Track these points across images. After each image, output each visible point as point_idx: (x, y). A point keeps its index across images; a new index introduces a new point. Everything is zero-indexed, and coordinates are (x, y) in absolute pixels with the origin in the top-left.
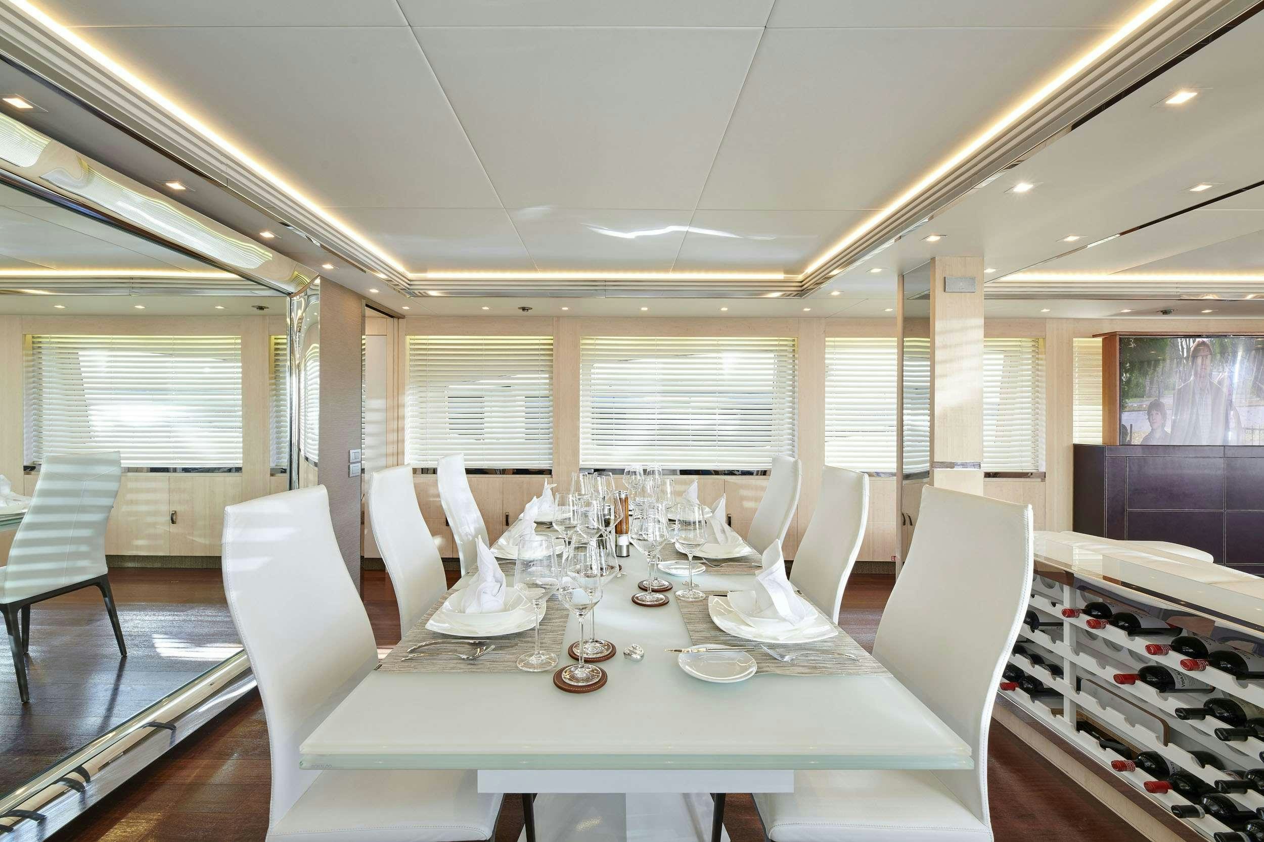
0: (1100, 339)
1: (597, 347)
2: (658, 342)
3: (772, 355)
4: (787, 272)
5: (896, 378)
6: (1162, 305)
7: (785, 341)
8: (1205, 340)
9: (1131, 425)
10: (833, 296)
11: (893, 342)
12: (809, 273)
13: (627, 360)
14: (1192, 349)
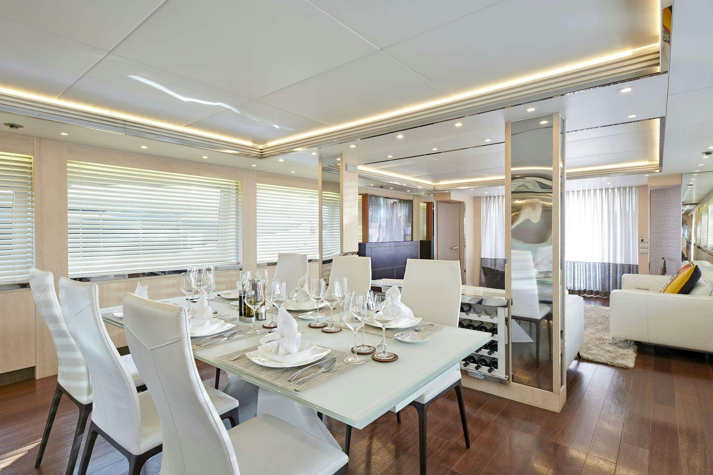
0: (361, 196)
1: (82, 171)
2: (142, 174)
3: (219, 190)
4: (254, 141)
5: (318, 211)
6: (380, 184)
7: (232, 183)
8: (396, 200)
9: (372, 234)
10: (279, 161)
11: (316, 192)
12: (268, 146)
13: (106, 185)
14: (392, 204)
